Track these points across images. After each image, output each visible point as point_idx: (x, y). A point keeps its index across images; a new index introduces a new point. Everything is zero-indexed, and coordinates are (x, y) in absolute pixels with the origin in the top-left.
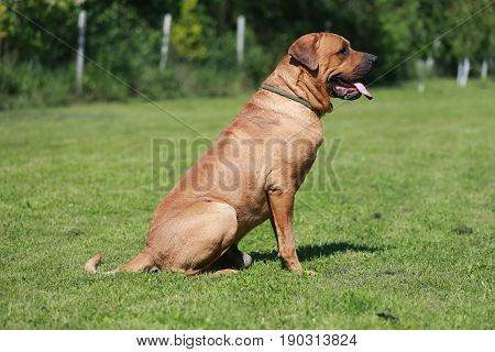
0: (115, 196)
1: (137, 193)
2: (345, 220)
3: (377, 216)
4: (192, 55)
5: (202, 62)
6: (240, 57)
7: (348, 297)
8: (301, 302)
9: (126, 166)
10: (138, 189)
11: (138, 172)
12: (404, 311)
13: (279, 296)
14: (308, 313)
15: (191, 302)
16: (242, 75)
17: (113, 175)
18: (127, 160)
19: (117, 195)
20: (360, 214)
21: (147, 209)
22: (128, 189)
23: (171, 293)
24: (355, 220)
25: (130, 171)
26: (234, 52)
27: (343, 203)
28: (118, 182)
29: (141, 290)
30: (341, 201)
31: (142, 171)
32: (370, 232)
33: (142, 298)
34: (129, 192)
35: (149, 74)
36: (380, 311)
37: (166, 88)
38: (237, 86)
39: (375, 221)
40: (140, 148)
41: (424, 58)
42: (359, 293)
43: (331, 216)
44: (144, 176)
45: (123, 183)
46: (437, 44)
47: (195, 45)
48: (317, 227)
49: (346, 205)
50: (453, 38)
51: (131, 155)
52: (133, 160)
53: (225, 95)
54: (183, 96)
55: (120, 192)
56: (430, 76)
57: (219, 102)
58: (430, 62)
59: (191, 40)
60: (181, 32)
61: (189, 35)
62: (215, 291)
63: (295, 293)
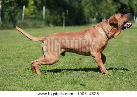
0: (9, 54)
1: (15, 53)
2: (72, 60)
3: (81, 59)
4: (31, 16)
6: (44, 17)
7: (72, 80)
8: (60, 81)
9: (12, 46)
10: (16, 52)
11: (16, 48)
12: (87, 83)
13: (54, 80)
14: (61, 84)
15: (30, 82)
16: (44, 22)
17: (9, 48)
18: (13, 45)
19: (10, 54)
20: (76, 59)
21: (18, 58)
22: (13, 52)
23: (24, 79)
24: (74, 60)
25: (14, 47)
26: (42, 16)
27: (71, 56)
28: (10, 50)
29: (16, 79)
30: (71, 55)
31: (17, 47)
32: (78, 63)
33: (16, 81)
34: (13, 53)
36: (81, 84)
37: (23, 26)
38: (43, 25)
39: (80, 60)
40: (17, 42)
41: (93, 18)
42: (75, 79)
43: (68, 59)
44: (17, 49)
45: (11, 50)
46: (97, 14)
47: (32, 14)
48: (64, 62)
49: (72, 56)
50: (101, 12)
51: (14, 43)
52: (15, 45)
53: (40, 27)
54: (28, 27)
55: (11, 53)
56: (95, 23)
57: (38, 29)
58: (95, 19)
59: (31, 13)
60: (28, 11)
61: (30, 11)
62: (36, 79)
63: (58, 79)
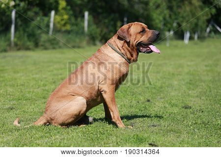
0: (29, 92)
1: (39, 90)
2: (134, 103)
3: (148, 101)
4: (64, 29)
5: (68, 32)
6: (86, 29)
7: (135, 137)
8: (114, 138)
9: (34, 79)
10: (40, 89)
11: (40, 81)
12: (161, 142)
13: (104, 136)
14: (117, 143)
15: (64, 139)
16: (87, 38)
17: (28, 83)
18: (34, 76)
19: (30, 92)
20: (140, 100)
21: (44, 98)
22: (35, 89)
23: (55, 135)
24: (138, 102)
25: (36, 81)
26: (83, 28)
27: (133, 95)
28: (31, 86)
29: (40, 134)
30: (132, 94)
31: (41, 81)
32: (145, 108)
33: (42, 137)
34: (35, 90)
35: (44, 37)
36: (150, 143)
37: (52, 44)
38: (84, 43)
39: (147, 103)
40: (41, 71)
41: (169, 31)
42: (141, 135)
43: (127, 101)
44: (42, 83)
45: (32, 86)
46: (175, 25)
47: (65, 25)
48: (121, 106)
49: (134, 96)
50: (182, 22)
51: (36, 74)
52: (38, 76)
53: (79, 47)
54: (60, 47)
55: (32, 90)
56: (171, 39)
57: (76, 50)
58: (172, 33)
59: (63, 22)
61: (62, 20)
62: (75, 134)
63: (111, 135)
